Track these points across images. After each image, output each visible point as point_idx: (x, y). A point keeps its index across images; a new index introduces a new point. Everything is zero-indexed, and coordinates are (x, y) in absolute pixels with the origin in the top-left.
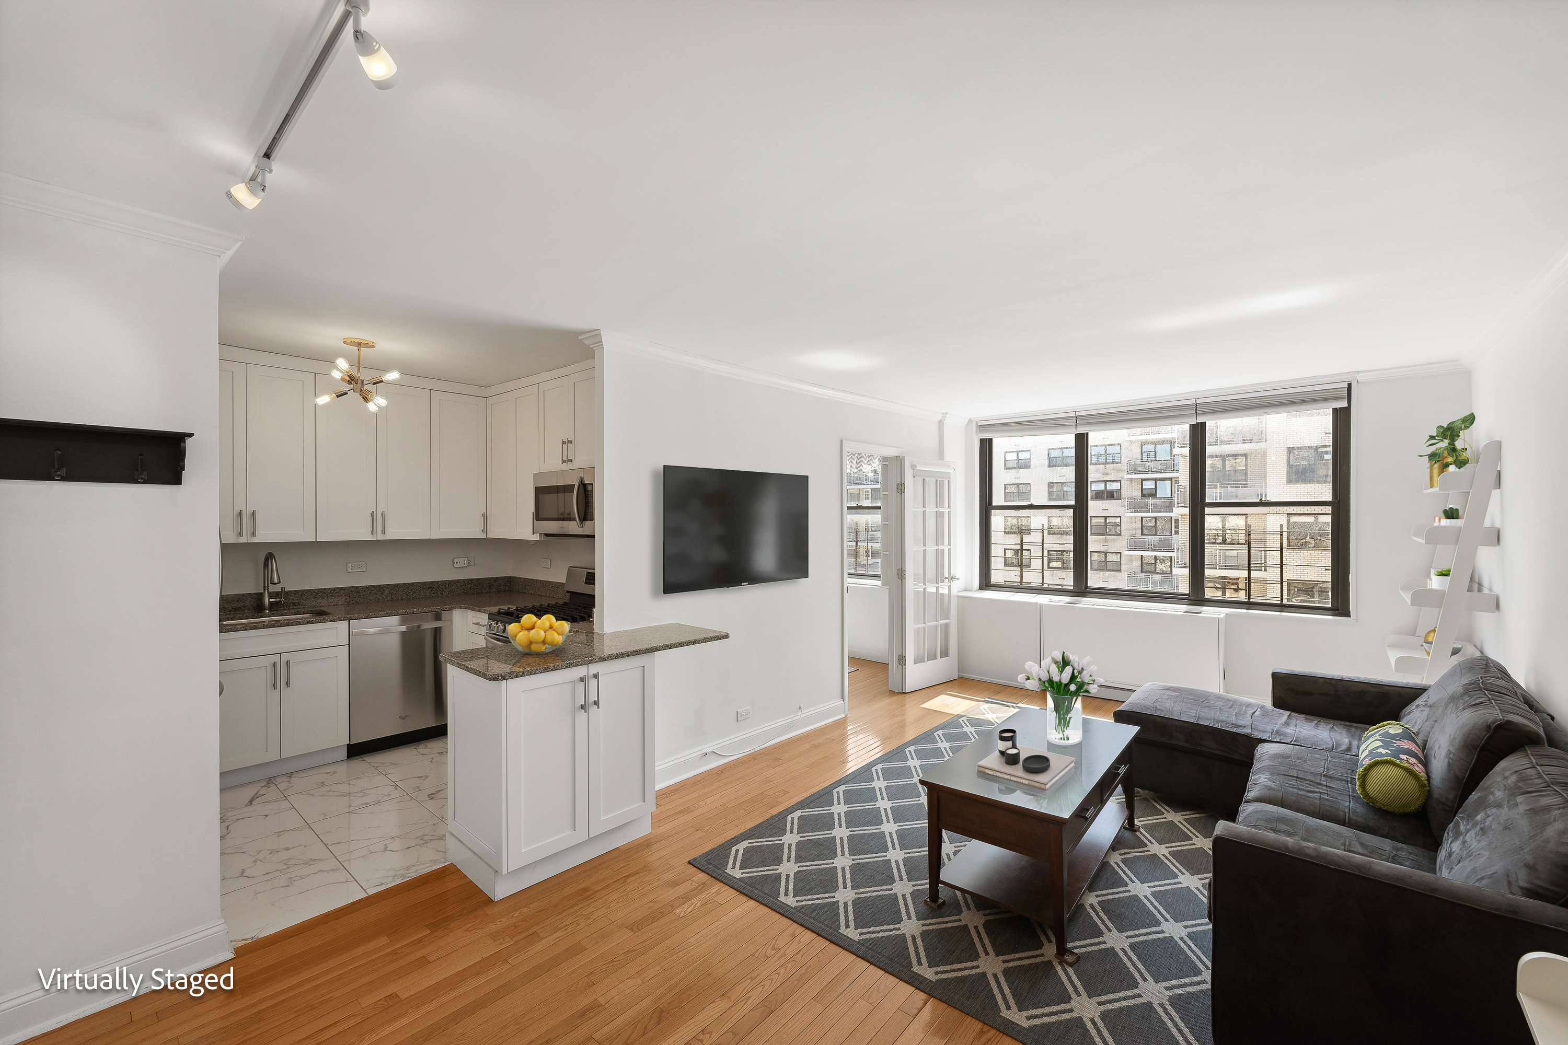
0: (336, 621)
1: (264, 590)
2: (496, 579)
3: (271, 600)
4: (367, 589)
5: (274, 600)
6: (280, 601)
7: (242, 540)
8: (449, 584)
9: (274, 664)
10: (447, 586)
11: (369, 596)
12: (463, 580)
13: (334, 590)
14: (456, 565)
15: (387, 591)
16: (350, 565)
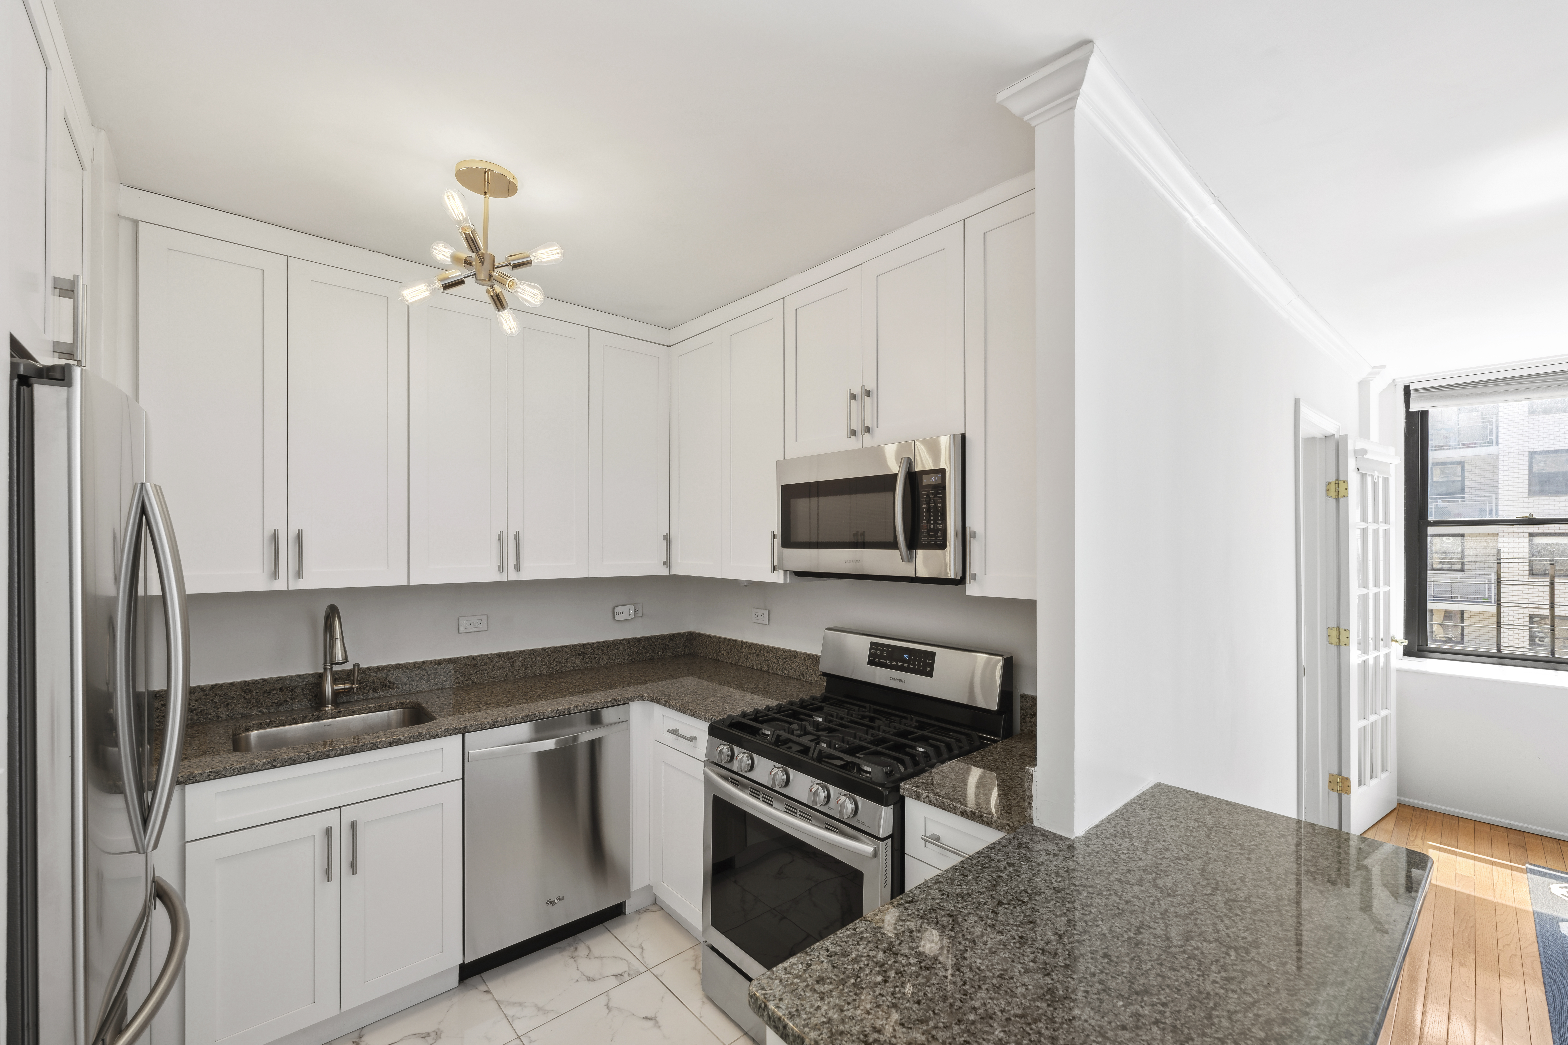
0: (442, 737)
1: (325, 669)
2: (673, 637)
3: (336, 687)
4: (488, 661)
5: (341, 687)
6: (351, 689)
7: (280, 585)
8: (608, 647)
9: (328, 832)
10: (605, 649)
11: (492, 671)
12: (628, 640)
13: (439, 664)
14: (618, 617)
15: (518, 663)
16: (462, 621)
